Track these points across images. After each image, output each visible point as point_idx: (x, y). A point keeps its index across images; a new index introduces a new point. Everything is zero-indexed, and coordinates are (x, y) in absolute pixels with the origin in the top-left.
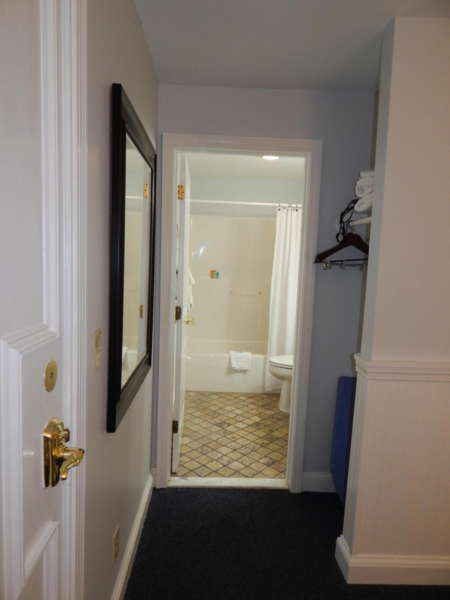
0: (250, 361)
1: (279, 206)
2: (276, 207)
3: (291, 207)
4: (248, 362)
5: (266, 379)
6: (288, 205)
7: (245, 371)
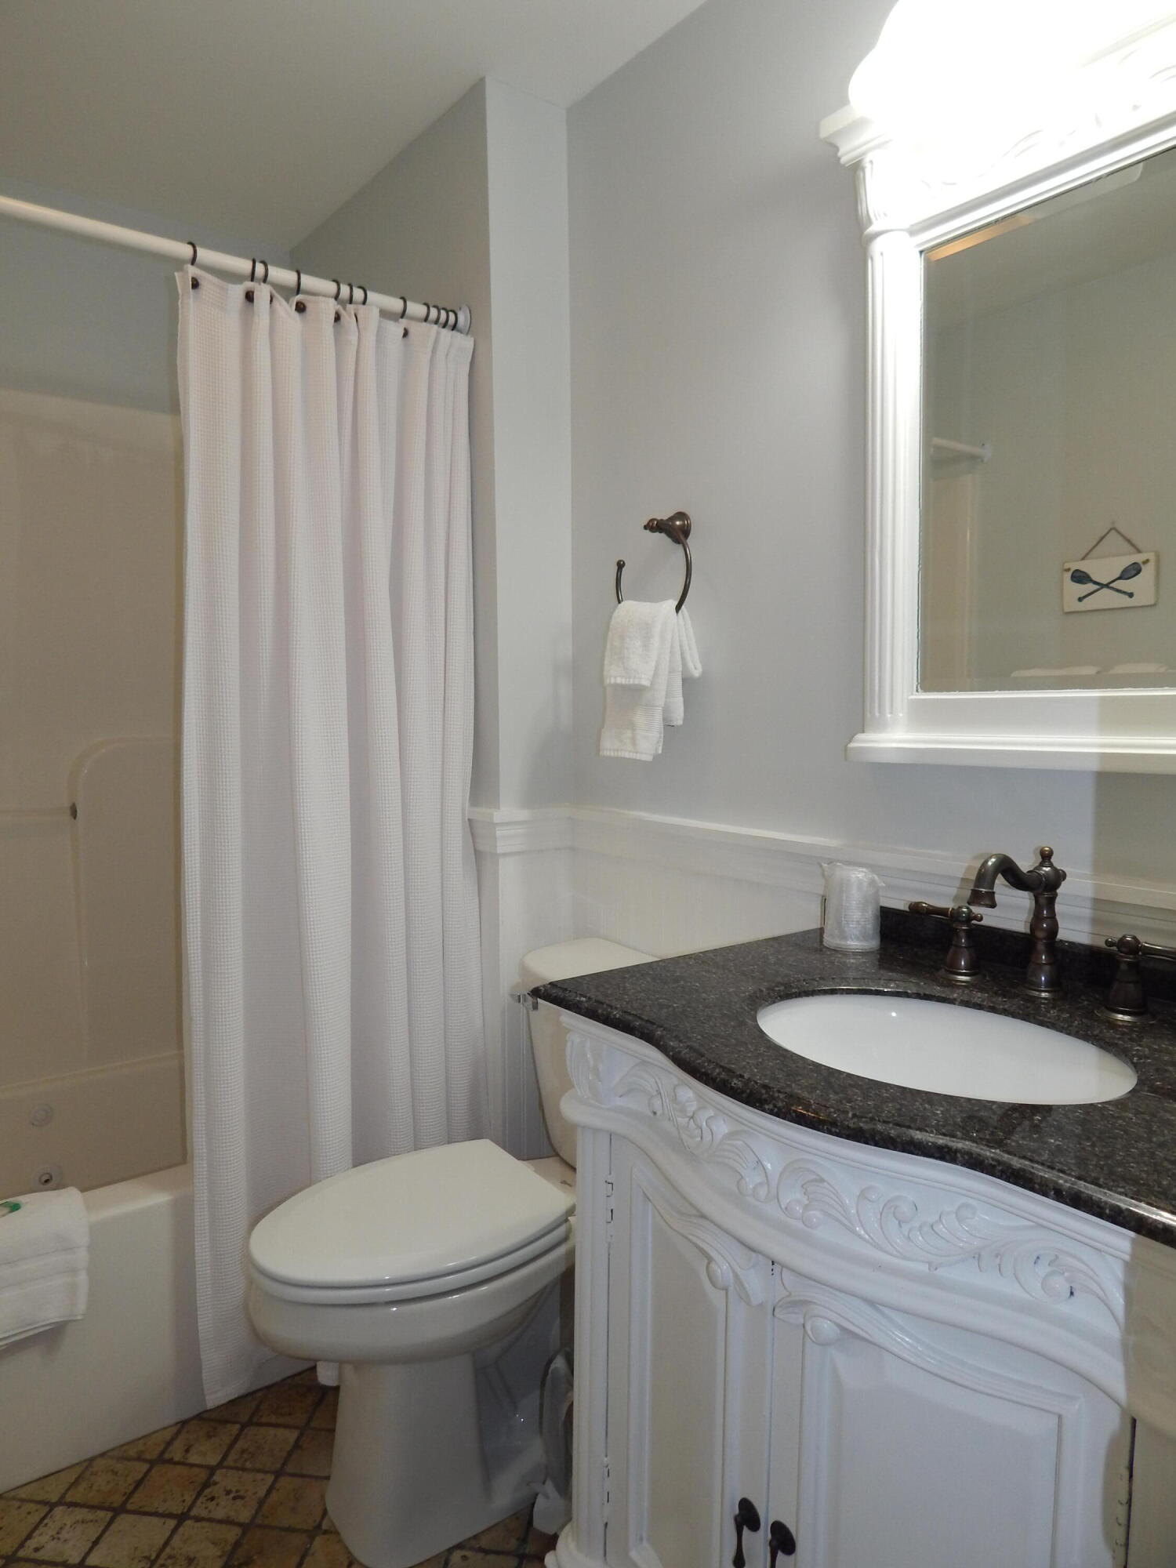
0: (82, 1257)
1: (193, 261)
2: (177, 263)
3: (265, 280)
4: (73, 1271)
5: (201, 1335)
6: (244, 265)
7: (49, 1337)
